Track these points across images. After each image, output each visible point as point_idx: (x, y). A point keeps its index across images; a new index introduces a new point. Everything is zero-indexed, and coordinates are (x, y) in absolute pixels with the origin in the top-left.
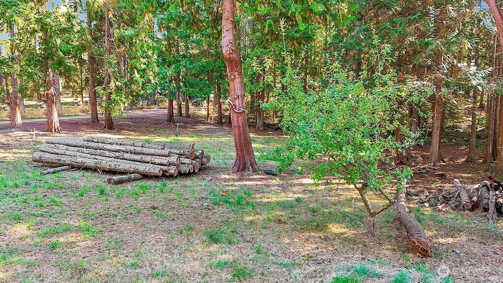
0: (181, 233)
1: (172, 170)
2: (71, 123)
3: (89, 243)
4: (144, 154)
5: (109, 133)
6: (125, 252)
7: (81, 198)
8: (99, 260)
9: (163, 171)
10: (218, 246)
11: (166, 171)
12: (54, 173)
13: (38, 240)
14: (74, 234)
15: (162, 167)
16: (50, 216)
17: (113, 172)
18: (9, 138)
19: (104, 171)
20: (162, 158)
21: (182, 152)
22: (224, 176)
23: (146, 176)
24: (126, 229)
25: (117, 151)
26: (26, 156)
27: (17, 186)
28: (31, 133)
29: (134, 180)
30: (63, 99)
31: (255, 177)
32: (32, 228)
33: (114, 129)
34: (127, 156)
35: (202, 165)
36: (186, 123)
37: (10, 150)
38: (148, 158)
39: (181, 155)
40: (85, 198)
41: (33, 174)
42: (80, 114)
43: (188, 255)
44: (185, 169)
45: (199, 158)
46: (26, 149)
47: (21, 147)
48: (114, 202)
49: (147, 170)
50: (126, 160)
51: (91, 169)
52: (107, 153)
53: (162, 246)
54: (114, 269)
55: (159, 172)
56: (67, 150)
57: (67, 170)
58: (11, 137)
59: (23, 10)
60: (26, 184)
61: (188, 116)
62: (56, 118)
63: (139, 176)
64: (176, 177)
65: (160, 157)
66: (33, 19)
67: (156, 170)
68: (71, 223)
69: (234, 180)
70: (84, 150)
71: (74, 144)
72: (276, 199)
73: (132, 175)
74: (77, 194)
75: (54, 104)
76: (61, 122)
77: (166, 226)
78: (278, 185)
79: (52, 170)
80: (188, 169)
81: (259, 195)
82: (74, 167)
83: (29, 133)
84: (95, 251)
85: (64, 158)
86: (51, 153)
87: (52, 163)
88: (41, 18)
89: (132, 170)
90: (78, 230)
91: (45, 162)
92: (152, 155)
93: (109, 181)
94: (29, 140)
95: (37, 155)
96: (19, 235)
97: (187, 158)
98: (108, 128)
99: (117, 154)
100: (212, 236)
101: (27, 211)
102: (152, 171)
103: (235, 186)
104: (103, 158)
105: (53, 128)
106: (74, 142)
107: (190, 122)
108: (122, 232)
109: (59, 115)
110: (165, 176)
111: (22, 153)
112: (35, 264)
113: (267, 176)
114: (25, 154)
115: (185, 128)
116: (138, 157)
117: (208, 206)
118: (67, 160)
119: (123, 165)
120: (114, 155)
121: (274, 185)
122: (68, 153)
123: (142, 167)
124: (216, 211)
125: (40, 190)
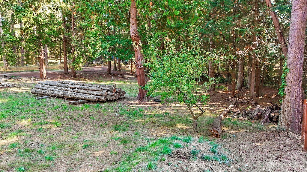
0: (101, 126)
1: (103, 98)
2: (53, 74)
3: (56, 129)
4: (89, 90)
5: (74, 79)
6: (72, 133)
7: (55, 110)
8: (60, 135)
9: (98, 99)
10: (118, 132)
11: (100, 99)
12: (42, 99)
13: (33, 127)
14: (49, 125)
15: (98, 97)
16: (39, 118)
17: (72, 99)
18: (19, 82)
19: (68, 99)
20: (98, 92)
21: (109, 89)
22: (131, 102)
23: (89, 101)
24: (74, 124)
25: (75, 88)
26: (28, 91)
27: (23, 105)
28: (31, 79)
29: (83, 103)
30: (49, 61)
31: (148, 103)
32: (30, 122)
33: (77, 77)
34: (80, 91)
35: (120, 96)
36: (118, 74)
37: (20, 88)
38: (91, 92)
39: (109, 90)
40: (57, 111)
41: (31, 99)
42: (59, 69)
43: (102, 135)
44: (109, 98)
45: (118, 92)
46: (28, 87)
47: (25, 86)
48: (70, 112)
49: (90, 98)
50: (79, 93)
51: (61, 97)
52: (70, 89)
53: (91, 131)
54: (67, 139)
55: (96, 99)
56: (49, 87)
57: (49, 98)
58: (20, 81)
59: (27, 14)
60: (28, 104)
61: (120, 70)
62: (44, 72)
63: (86, 101)
64: (105, 102)
65: (97, 92)
66: (32, 18)
67: (94, 98)
68: (49, 121)
69: (136, 104)
70: (58, 87)
71: (53, 84)
72: (155, 113)
73: (82, 101)
74: (53, 109)
75: (44, 63)
76: (47, 73)
77: (94, 123)
78: (160, 107)
79: (41, 98)
80: (112, 98)
81: (147, 111)
82: (52, 96)
83: (30, 79)
84: (59, 132)
85: (47, 92)
86: (41, 89)
87: (41, 94)
88: (36, 18)
89: (82, 98)
90: (52, 124)
91: (38, 94)
92: (93, 90)
93: (70, 103)
94: (30, 83)
95: (34, 90)
96: (24, 125)
97: (112, 92)
98: (73, 77)
99: (75, 90)
100: (116, 128)
101: (28, 115)
102: (92, 98)
103: (136, 107)
104: (67, 92)
105: (43, 77)
106: (52, 84)
107: (120, 74)
108: (73, 125)
109: (46, 70)
110: (99, 101)
111: (26, 89)
112: (31, 136)
113: (155, 102)
114: (28, 90)
115: (117, 77)
116: (86, 91)
117: (118, 115)
118: (49, 93)
119: (77, 96)
120: (73, 90)
121: (158, 107)
122: (49, 89)
123: (87, 97)
124: (121, 118)
125: (35, 106)
